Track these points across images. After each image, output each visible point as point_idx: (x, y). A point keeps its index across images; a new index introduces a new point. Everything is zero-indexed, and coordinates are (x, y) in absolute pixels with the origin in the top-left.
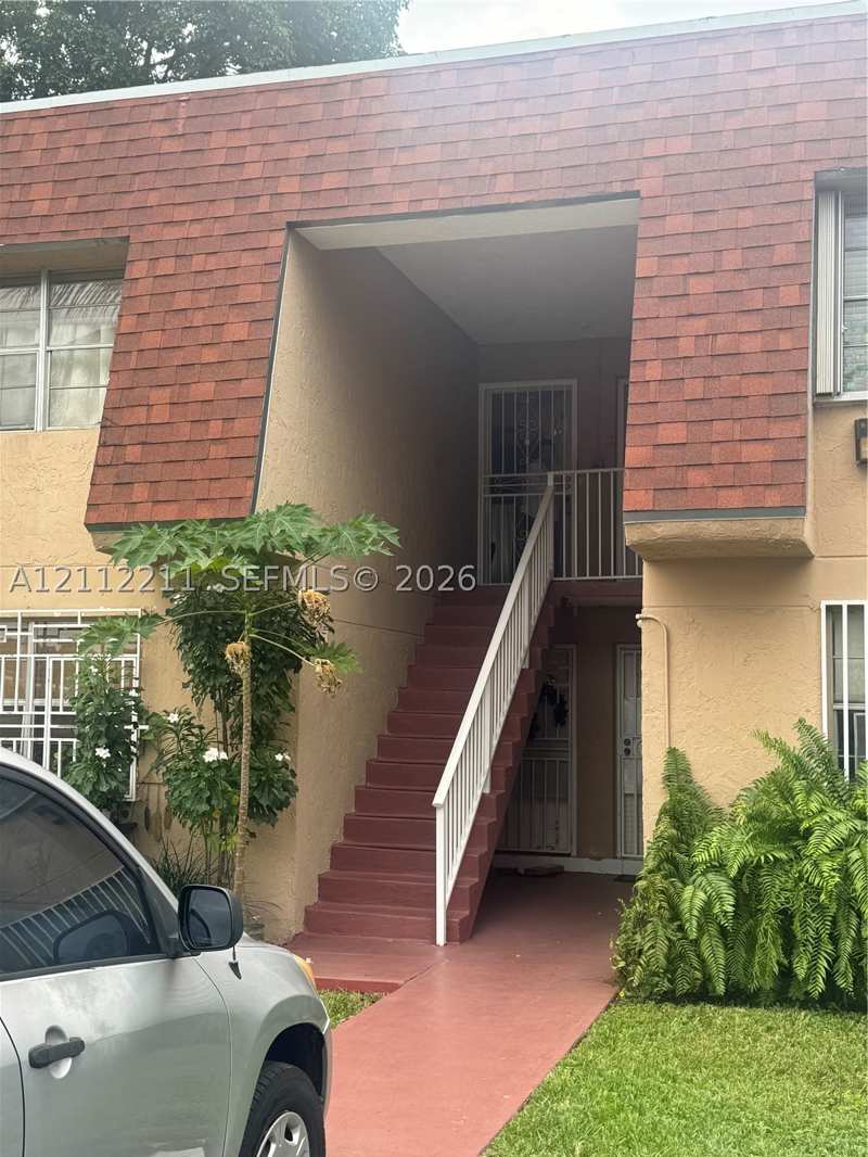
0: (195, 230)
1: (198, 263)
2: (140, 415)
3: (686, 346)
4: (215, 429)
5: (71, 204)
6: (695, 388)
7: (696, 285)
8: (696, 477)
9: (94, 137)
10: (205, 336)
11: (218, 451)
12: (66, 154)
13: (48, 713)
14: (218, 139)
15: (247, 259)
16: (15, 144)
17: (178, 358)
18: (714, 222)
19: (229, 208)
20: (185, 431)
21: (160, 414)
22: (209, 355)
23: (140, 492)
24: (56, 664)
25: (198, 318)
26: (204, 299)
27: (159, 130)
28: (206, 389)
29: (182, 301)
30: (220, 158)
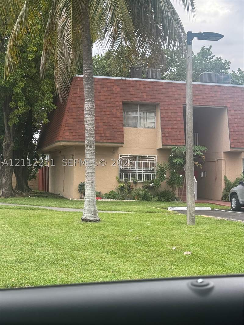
0: (169, 103)
1: (171, 108)
2: (167, 130)
3: (235, 128)
4: (178, 133)
5: (149, 97)
6: (237, 133)
7: (236, 120)
8: (238, 144)
9: (151, 86)
10: (174, 119)
11: (179, 136)
12: (147, 89)
13: (143, 170)
14: (170, 90)
15: (178, 109)
16: (138, 86)
17: (170, 122)
18: (236, 112)
19: (174, 101)
20: (174, 133)
21: (170, 130)
22: (175, 122)
23: (169, 141)
24: (144, 163)
25: (172, 117)
26: (173, 114)
27: (161, 87)
28: (176, 127)
29: (170, 114)
30: (171, 93)
